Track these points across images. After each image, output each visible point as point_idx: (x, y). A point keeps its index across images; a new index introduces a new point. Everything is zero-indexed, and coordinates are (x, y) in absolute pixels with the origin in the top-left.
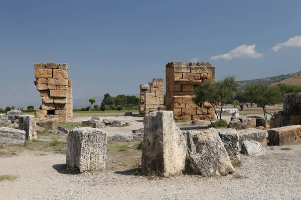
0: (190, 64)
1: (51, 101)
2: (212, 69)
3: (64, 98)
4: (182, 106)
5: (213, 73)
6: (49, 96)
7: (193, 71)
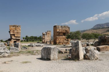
0: (62, 26)
1: (15, 38)
2: (69, 28)
3: (19, 37)
4: (59, 40)
5: (69, 29)
6: (14, 36)
7: (63, 29)
